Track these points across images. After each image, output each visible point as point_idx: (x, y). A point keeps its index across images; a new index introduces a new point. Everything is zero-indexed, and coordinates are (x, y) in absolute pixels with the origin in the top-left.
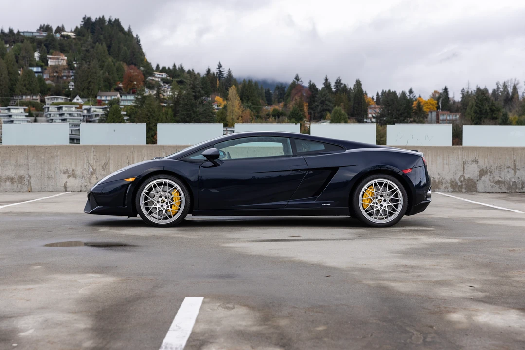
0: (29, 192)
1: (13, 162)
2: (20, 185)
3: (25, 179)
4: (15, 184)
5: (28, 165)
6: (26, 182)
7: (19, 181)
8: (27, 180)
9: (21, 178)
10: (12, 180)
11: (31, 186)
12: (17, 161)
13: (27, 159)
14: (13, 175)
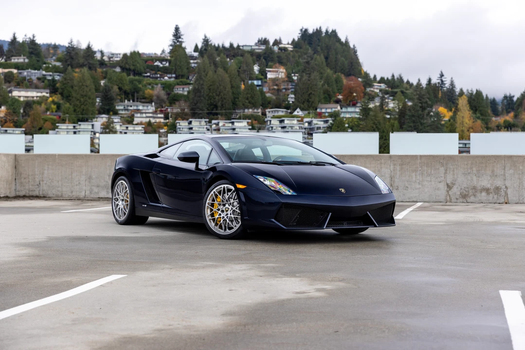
0: (506, 203)
1: (489, 172)
2: (496, 197)
3: (502, 190)
4: (491, 195)
5: (504, 175)
6: (503, 193)
7: (495, 192)
8: (504, 191)
9: (497, 189)
10: (487, 190)
11: (507, 197)
12: (493, 171)
13: (504, 169)
14: (489, 186)
